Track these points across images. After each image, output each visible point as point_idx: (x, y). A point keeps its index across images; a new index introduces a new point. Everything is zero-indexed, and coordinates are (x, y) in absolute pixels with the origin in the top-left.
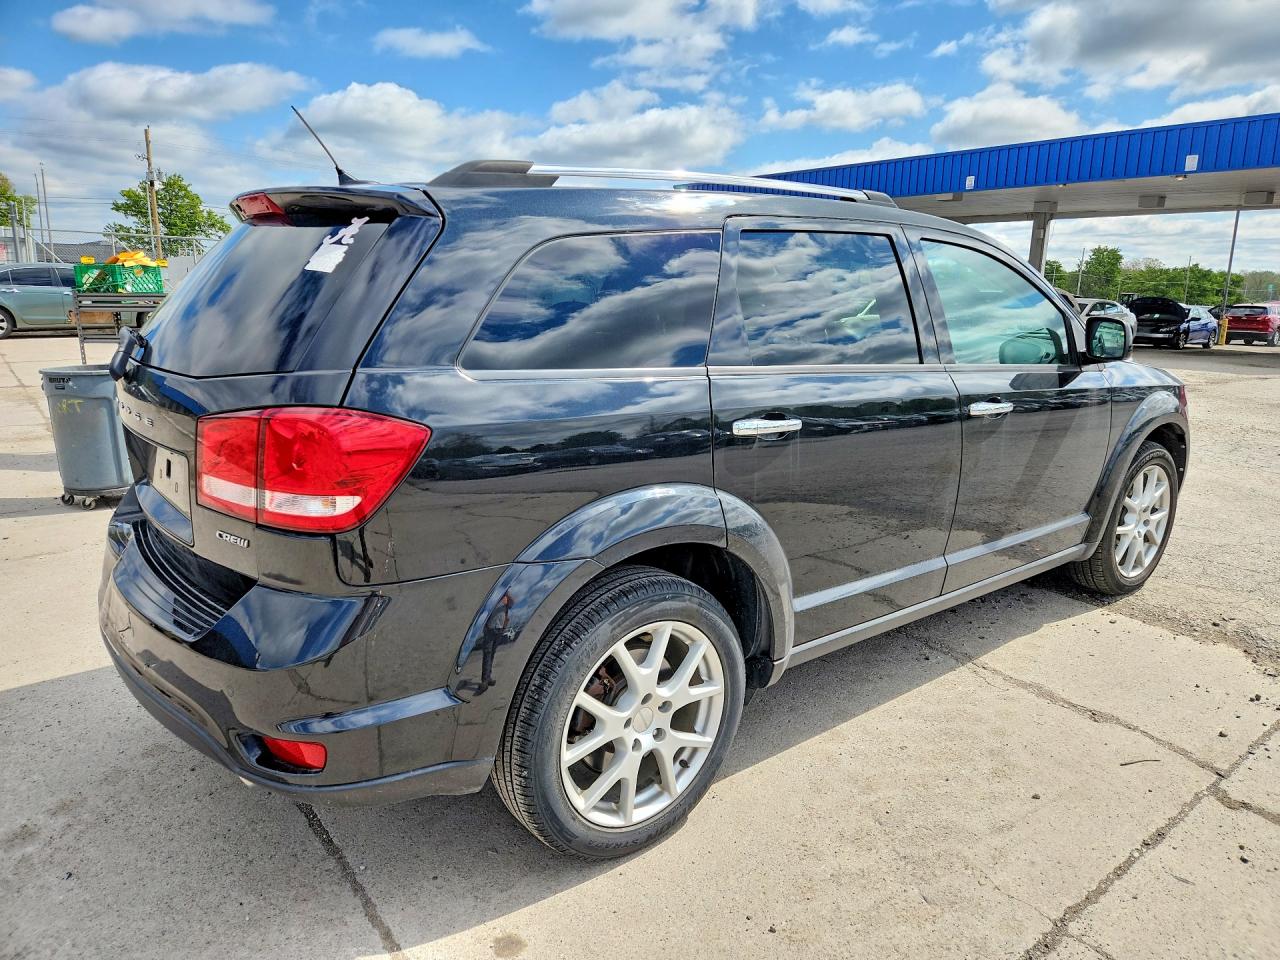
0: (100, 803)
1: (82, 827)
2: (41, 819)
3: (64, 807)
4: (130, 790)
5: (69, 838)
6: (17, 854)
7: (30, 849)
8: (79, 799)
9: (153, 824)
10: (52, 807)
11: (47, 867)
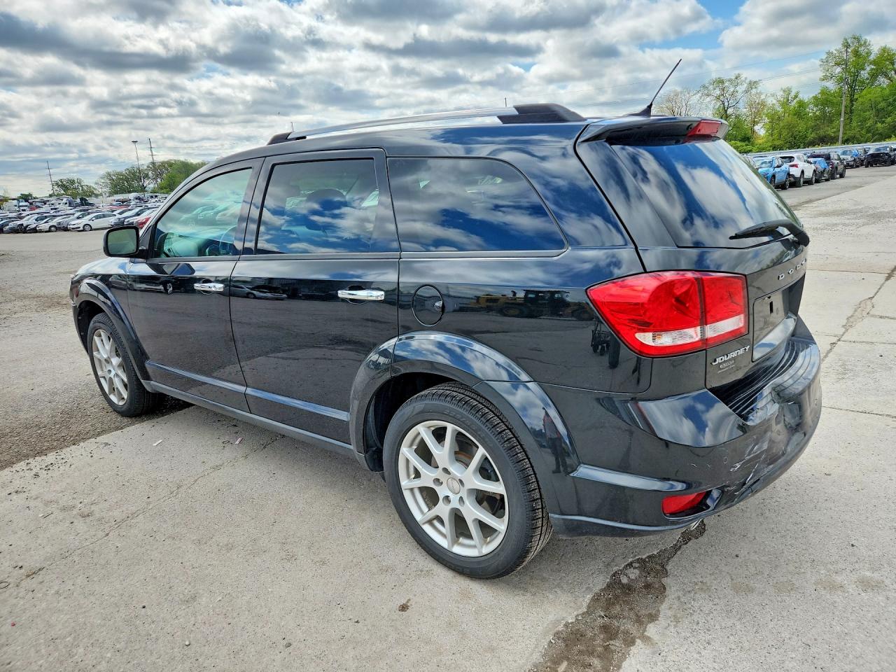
0: (808, 575)
1: (829, 566)
2: (851, 589)
3: (833, 587)
4: (784, 570)
5: (840, 566)
6: (876, 576)
7: (868, 574)
8: (819, 586)
9: (789, 543)
10: (839, 593)
11: (863, 558)
